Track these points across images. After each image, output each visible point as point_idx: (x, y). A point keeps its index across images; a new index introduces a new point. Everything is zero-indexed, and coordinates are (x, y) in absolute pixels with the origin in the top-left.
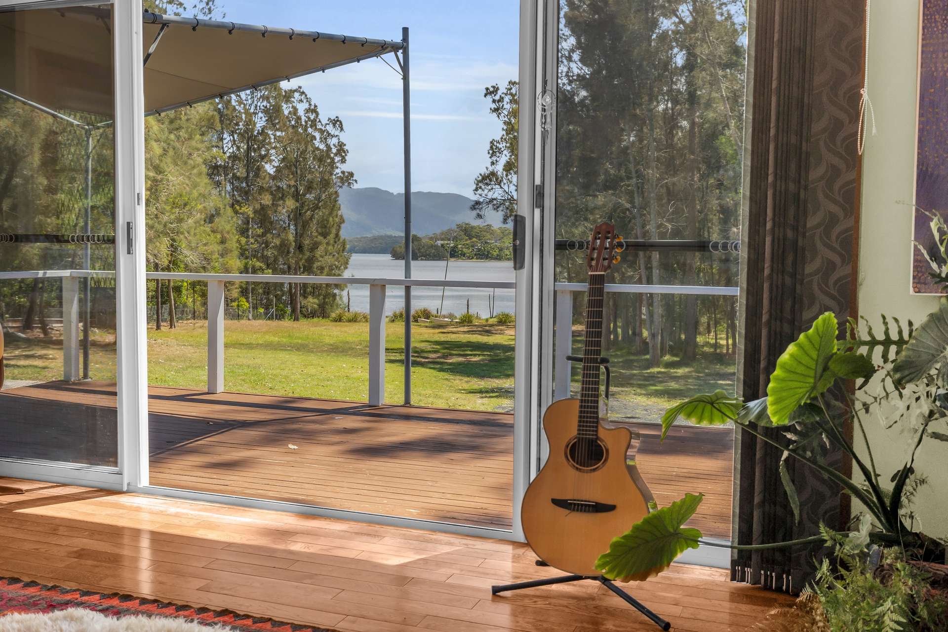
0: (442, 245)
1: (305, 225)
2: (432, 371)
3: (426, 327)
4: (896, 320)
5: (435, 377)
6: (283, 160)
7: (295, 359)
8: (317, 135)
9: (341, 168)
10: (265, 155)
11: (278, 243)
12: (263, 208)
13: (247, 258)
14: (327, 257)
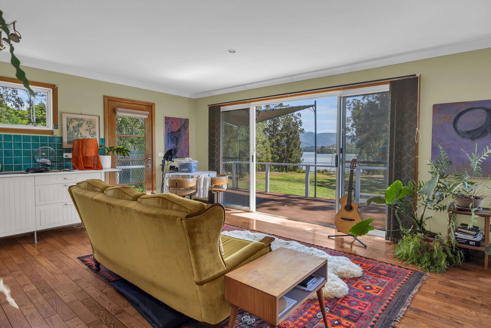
0: (332, 149)
1: (290, 144)
2: (327, 188)
3: (326, 175)
4: (422, 182)
5: (327, 190)
6: (283, 126)
7: (286, 184)
8: (293, 118)
9: (300, 128)
10: (278, 125)
11: (282, 150)
12: (278, 140)
13: (273, 154)
14: (296, 154)
